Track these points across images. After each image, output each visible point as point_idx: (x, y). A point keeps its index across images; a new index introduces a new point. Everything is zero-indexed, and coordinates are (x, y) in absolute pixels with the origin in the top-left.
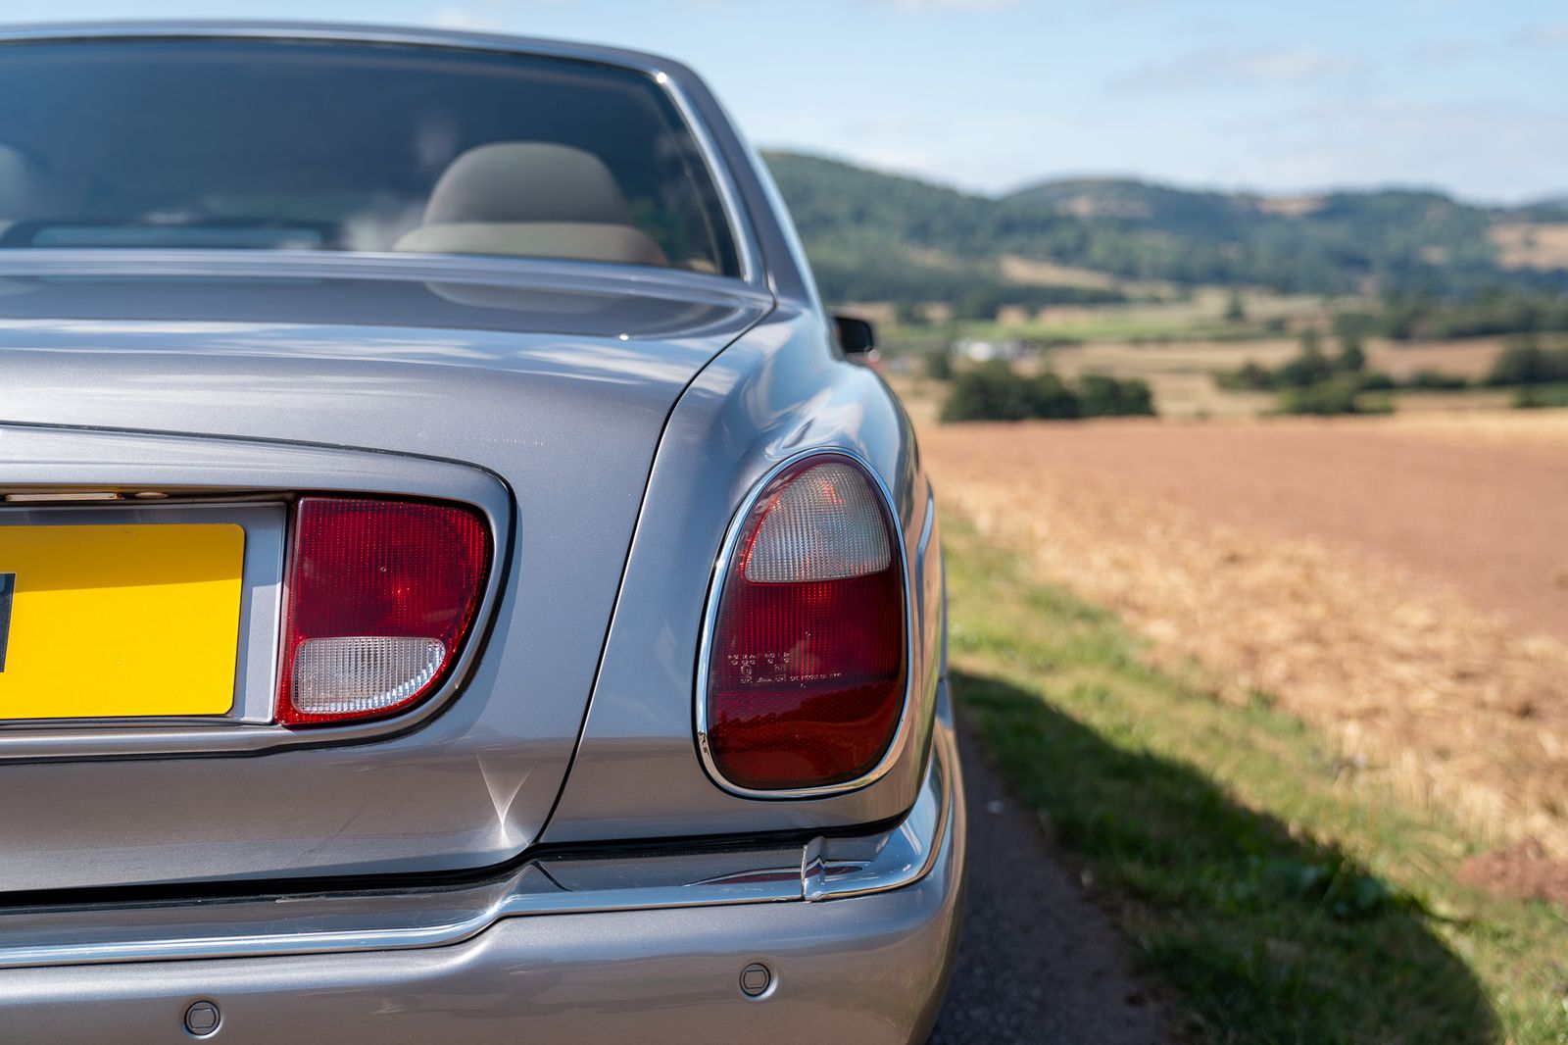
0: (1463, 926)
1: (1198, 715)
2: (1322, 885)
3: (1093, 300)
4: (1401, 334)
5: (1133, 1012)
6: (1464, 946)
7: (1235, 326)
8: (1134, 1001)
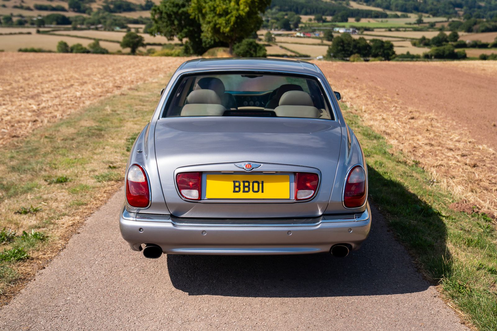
0: (447, 217)
1: (401, 168)
2: (422, 210)
3: (377, 16)
4: (469, 30)
5: (388, 233)
6: (445, 221)
7: (419, 25)
8: (388, 231)
